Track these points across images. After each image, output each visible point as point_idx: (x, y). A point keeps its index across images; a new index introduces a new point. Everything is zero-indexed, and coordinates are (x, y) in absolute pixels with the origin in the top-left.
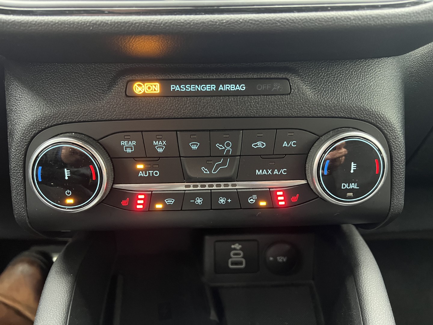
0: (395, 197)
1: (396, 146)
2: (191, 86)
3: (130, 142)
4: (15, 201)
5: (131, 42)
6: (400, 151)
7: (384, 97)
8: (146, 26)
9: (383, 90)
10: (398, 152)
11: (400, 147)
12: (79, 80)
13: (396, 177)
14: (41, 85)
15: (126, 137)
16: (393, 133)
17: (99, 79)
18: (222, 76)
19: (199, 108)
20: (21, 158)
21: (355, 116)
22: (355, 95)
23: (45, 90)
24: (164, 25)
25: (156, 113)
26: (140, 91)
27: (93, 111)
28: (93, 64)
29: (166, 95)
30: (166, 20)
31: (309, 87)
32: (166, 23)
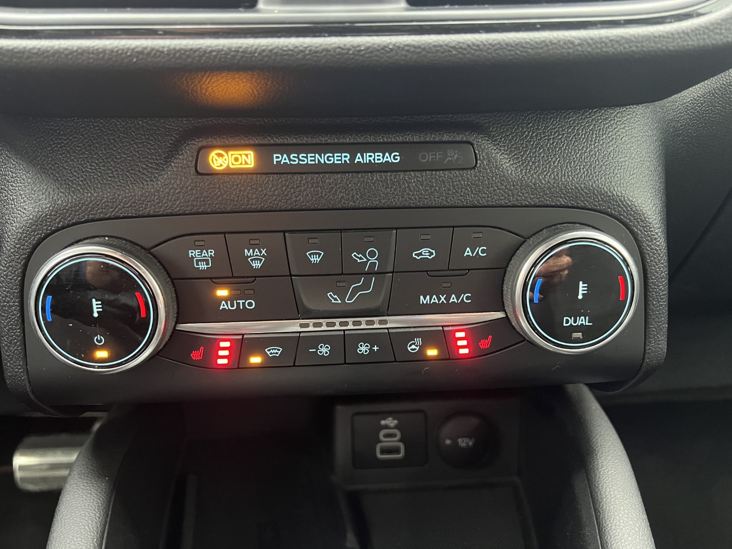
0: (652, 338)
1: (652, 252)
2: (307, 156)
3: (204, 251)
4: (7, 355)
5: (204, 83)
6: (659, 261)
7: (632, 172)
8: (229, 56)
9: (630, 160)
10: (656, 262)
11: (659, 255)
12: (115, 146)
13: (653, 304)
14: (49, 155)
15: (197, 243)
16: (647, 232)
17: (151, 145)
18: (360, 139)
19: (322, 193)
20: (16, 281)
21: (584, 204)
22: (583, 169)
23: (56, 163)
24: (259, 54)
25: (248, 201)
26: (221, 165)
27: (140, 200)
28: (139, 119)
29: (265, 171)
30: (263, 46)
31: (506, 157)
32: (264, 51)
